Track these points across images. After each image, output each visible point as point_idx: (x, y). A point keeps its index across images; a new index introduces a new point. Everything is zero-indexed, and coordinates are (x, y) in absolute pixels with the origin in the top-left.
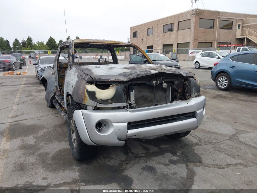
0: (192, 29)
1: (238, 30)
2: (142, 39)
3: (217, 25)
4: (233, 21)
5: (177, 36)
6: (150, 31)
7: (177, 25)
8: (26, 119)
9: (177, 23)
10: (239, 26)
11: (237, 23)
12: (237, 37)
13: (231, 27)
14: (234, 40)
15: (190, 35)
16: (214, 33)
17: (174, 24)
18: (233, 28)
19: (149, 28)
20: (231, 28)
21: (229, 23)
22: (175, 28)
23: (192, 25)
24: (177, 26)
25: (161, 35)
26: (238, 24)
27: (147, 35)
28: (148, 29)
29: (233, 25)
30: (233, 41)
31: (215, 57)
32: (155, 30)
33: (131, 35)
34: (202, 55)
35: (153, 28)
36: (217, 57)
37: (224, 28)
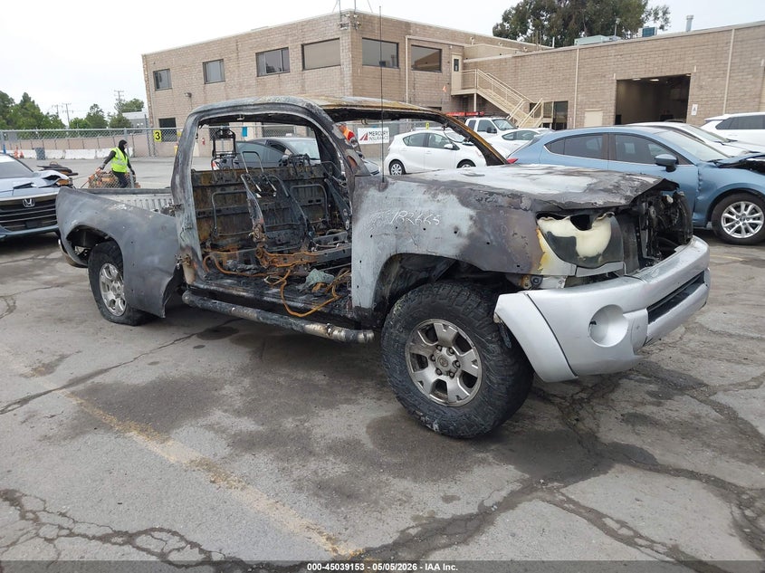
0: (347, 69)
1: (454, 73)
2: (190, 95)
3: (406, 60)
4: (440, 50)
5: (303, 86)
6: (213, 69)
7: (300, 55)
8: (106, 370)
9: (300, 49)
10: (456, 61)
11: (450, 55)
12: (454, 93)
13: (438, 64)
14: (447, 99)
15: (342, 85)
16: (401, 80)
17: (290, 51)
18: (443, 68)
19: (211, 60)
20: (439, 69)
21: (430, 54)
22: (295, 63)
23: (345, 56)
24: (301, 58)
25: (253, 81)
26: (454, 57)
27: (206, 81)
28: (205, 64)
29: (443, 61)
30: (445, 103)
31: (446, 146)
32: (230, 66)
33: (147, 81)
34: (409, 142)
35: (221, 60)
36: (450, 146)
37: (419, 66)
